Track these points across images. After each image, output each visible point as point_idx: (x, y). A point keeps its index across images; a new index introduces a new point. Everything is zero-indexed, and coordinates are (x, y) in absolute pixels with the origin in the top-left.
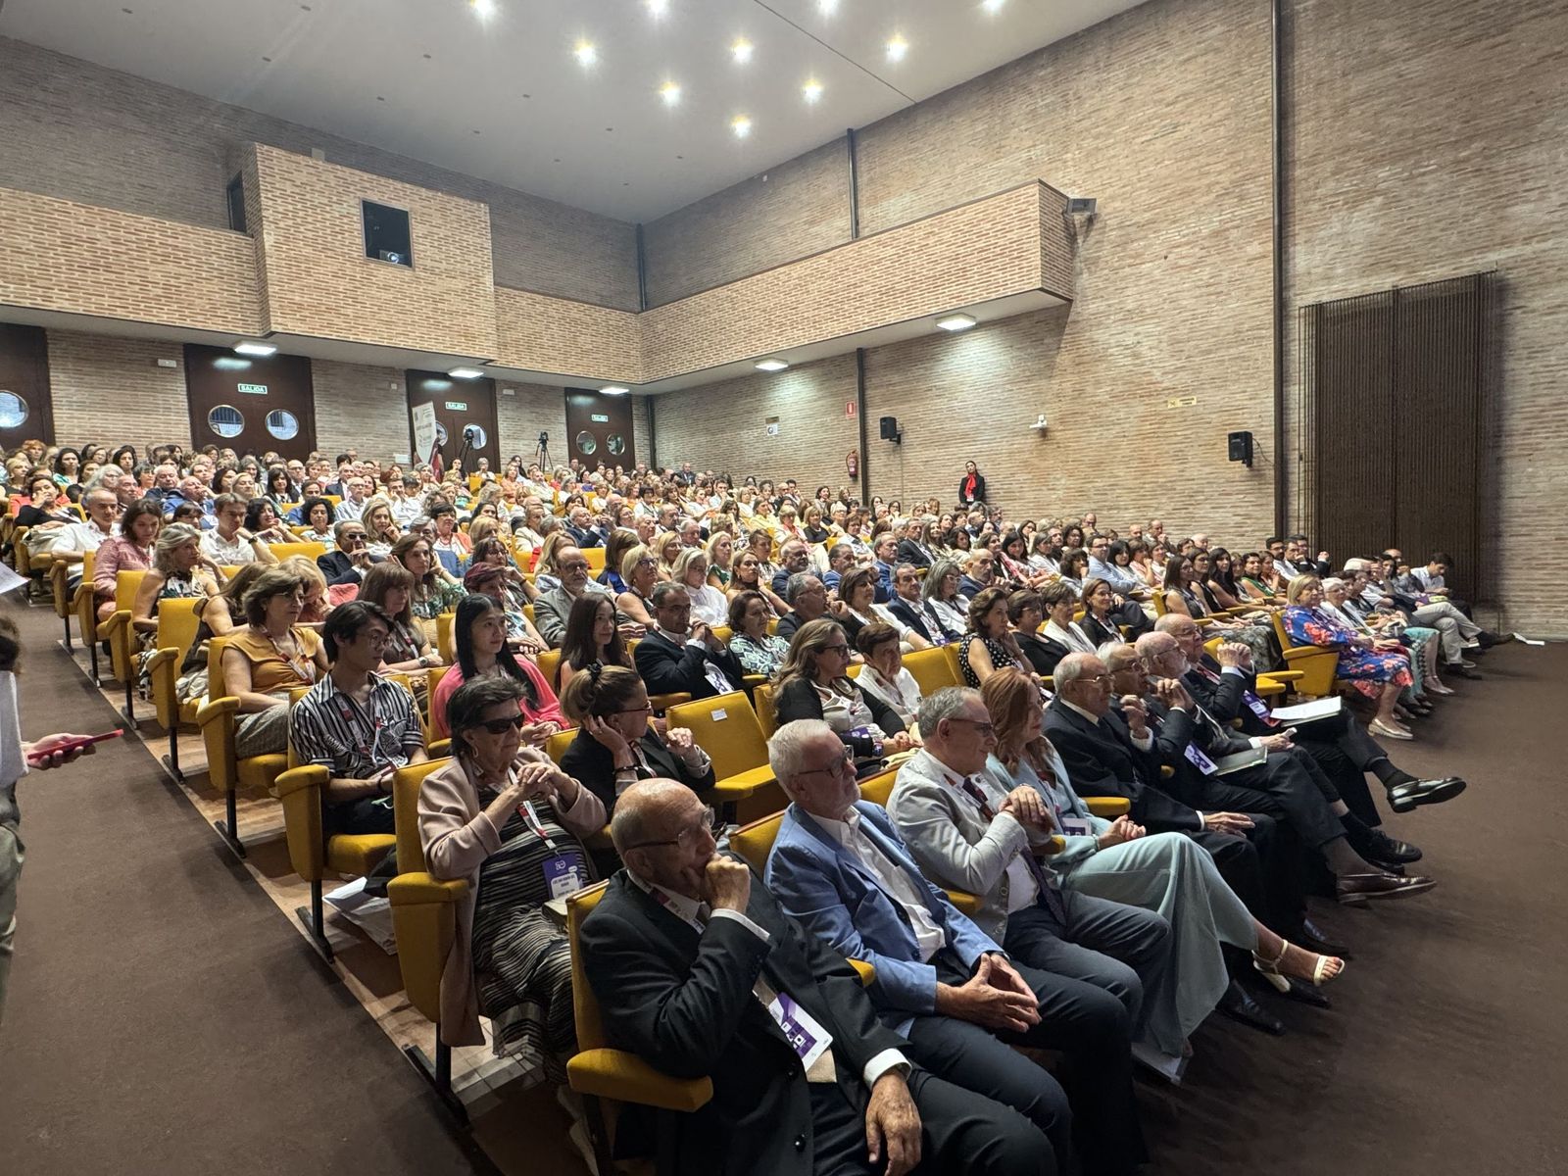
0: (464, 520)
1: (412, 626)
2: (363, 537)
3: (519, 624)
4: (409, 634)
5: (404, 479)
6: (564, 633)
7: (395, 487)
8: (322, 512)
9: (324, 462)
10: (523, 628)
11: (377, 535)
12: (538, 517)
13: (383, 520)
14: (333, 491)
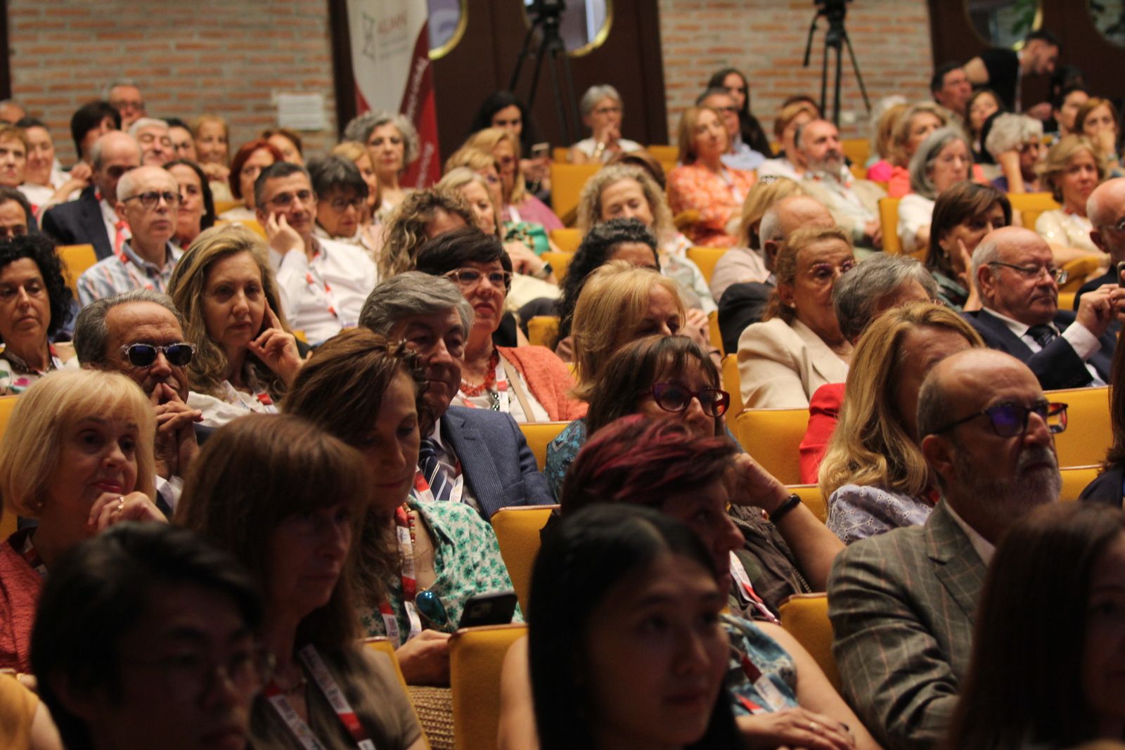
0: (537, 308)
1: (365, 668)
2: (178, 355)
3: (769, 668)
4: (354, 697)
5: (315, 172)
6: (949, 701)
7: (285, 198)
8: (30, 286)
9: (36, 134)
10: (788, 683)
11: (224, 361)
12: (826, 273)
13: (242, 301)
14: (74, 227)
